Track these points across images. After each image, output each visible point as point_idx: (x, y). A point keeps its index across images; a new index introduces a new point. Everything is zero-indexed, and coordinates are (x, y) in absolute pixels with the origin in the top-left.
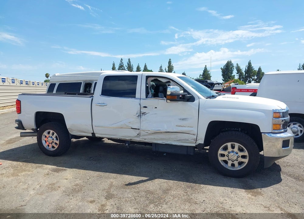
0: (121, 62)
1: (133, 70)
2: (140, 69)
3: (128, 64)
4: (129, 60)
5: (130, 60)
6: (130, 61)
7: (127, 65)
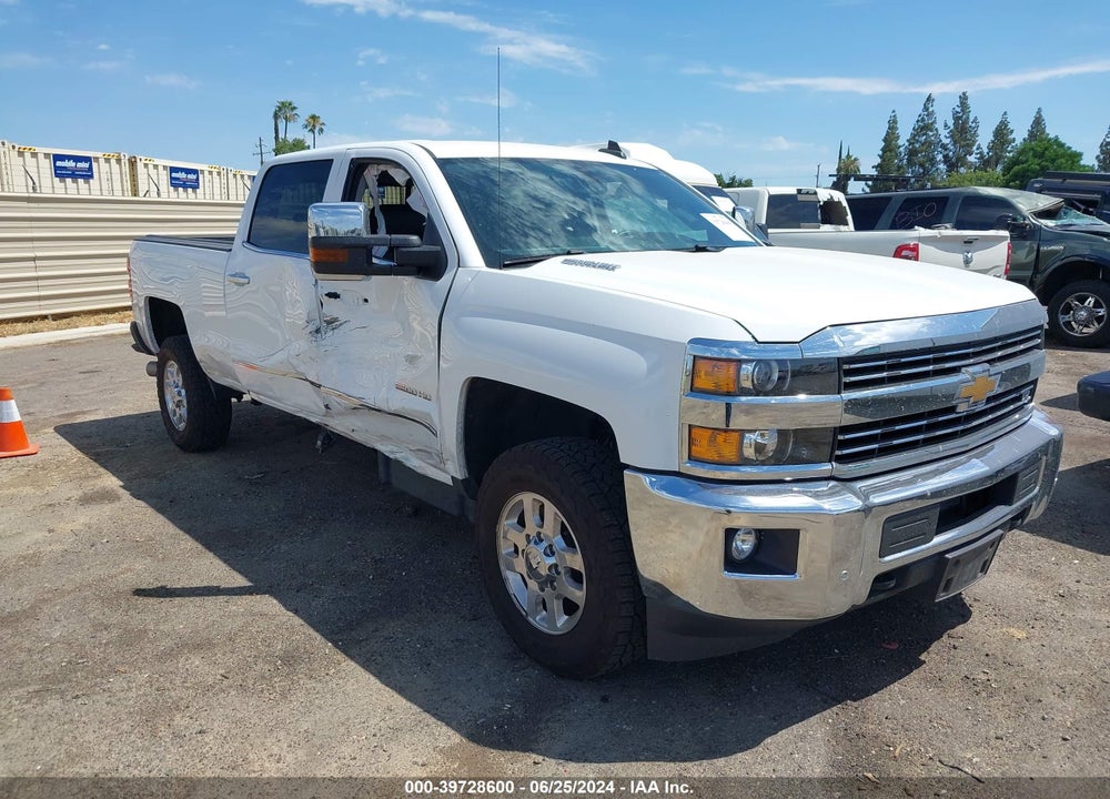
0: (926, 109)
1: (974, 142)
2: (1011, 137)
3: (956, 119)
4: (964, 98)
5: (966, 98)
6: (969, 102)
7: (951, 123)
